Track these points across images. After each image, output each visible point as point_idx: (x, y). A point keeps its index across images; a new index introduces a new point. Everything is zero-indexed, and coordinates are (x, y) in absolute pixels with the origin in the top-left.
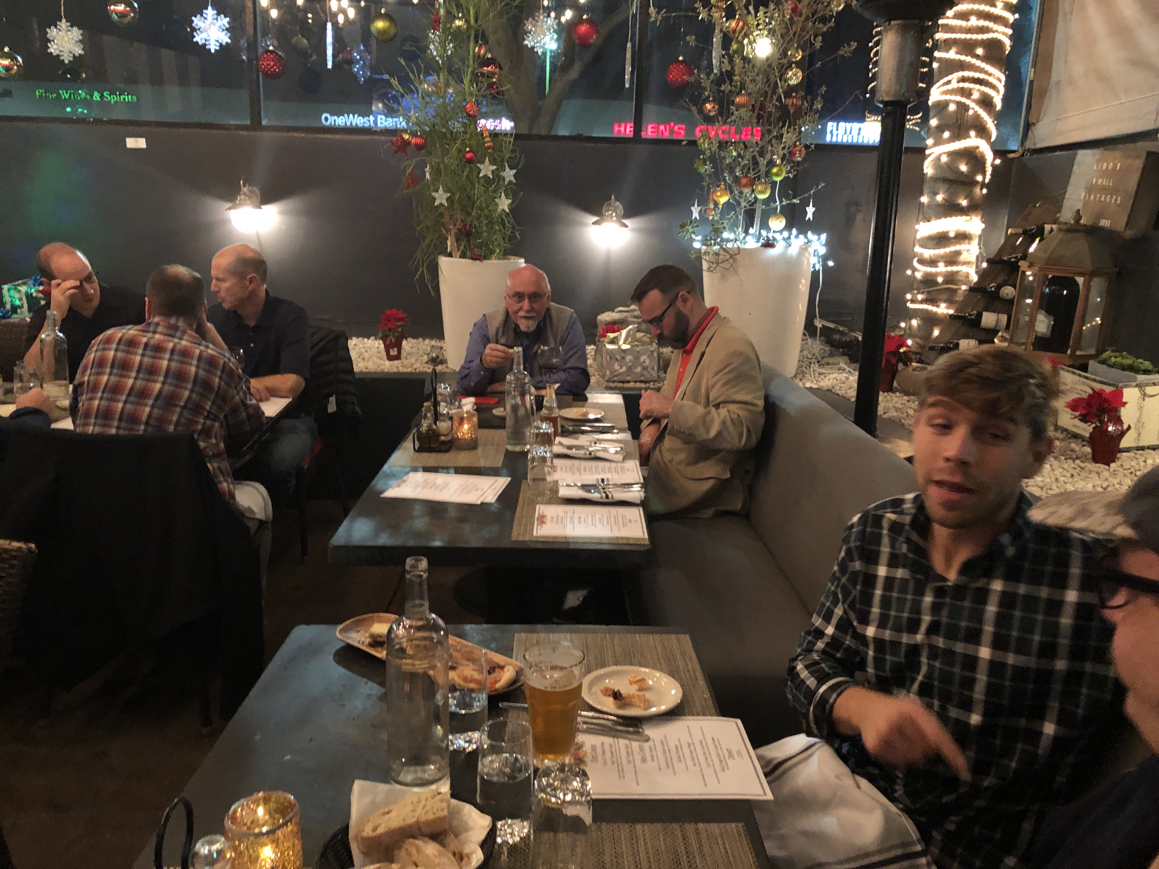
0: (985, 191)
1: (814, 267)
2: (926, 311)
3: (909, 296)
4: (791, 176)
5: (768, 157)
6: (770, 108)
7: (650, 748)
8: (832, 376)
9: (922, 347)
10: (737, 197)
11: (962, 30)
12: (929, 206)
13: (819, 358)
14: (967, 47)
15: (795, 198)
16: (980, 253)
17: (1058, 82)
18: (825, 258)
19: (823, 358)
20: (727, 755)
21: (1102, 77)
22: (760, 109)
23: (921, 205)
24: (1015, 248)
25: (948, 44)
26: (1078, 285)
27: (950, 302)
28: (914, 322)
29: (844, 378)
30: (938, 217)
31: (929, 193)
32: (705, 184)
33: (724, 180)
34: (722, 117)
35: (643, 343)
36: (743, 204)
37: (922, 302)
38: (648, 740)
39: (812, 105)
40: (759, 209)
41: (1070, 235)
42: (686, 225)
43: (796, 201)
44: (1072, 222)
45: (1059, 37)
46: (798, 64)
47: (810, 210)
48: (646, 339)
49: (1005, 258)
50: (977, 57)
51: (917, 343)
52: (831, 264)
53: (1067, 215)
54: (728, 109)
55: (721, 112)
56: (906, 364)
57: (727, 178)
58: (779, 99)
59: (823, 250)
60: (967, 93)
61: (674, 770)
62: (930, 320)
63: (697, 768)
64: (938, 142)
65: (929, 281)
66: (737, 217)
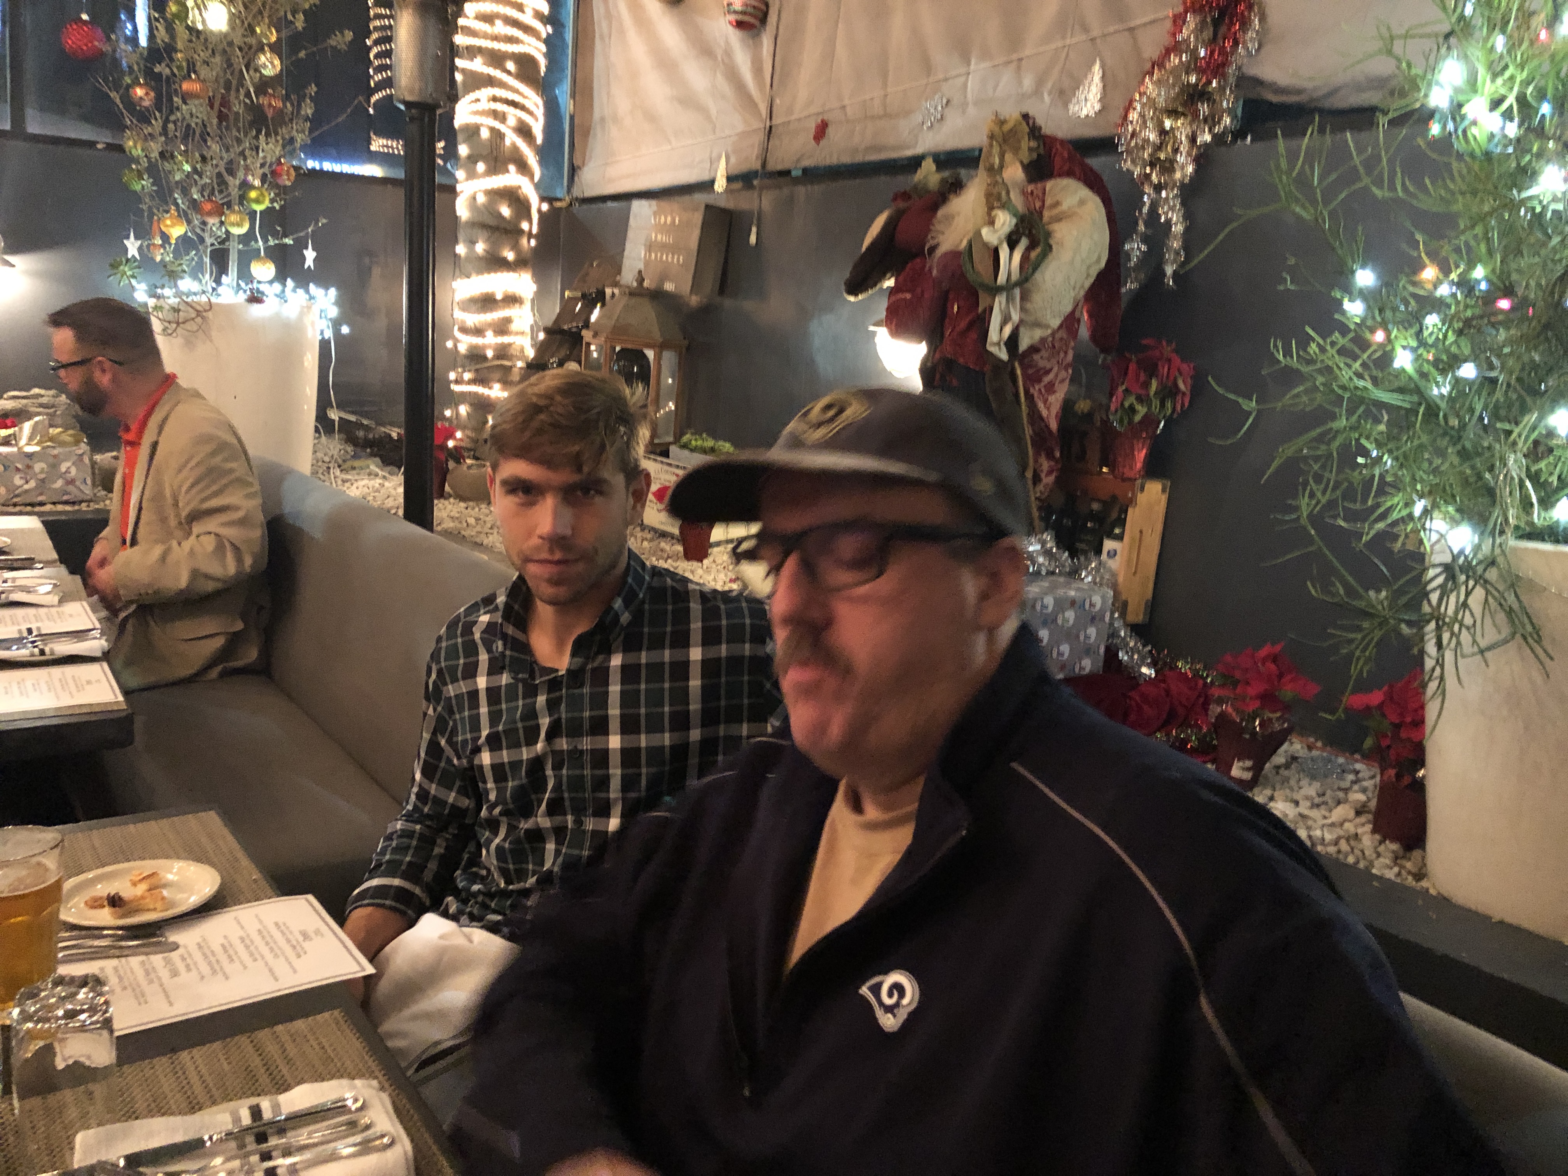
0: (533, 242)
1: (322, 333)
2: (476, 394)
3: (452, 376)
4: (277, 207)
5: (241, 174)
6: (237, 108)
7: (183, 959)
8: (361, 483)
9: (475, 441)
10: (198, 231)
11: (486, 36)
12: (468, 258)
13: (340, 461)
14: (496, 59)
15: (286, 236)
16: (535, 321)
17: (603, 119)
18: (336, 324)
19: (344, 461)
20: (301, 939)
21: (651, 117)
22: (221, 105)
23: (456, 256)
24: (574, 317)
25: (472, 52)
26: (647, 359)
27: (506, 383)
28: (463, 410)
29: (377, 485)
30: (480, 272)
31: (464, 241)
32: (145, 207)
33: (177, 205)
34: (160, 111)
35: (62, 444)
36: (209, 241)
37: (470, 382)
38: (175, 947)
39: (299, 106)
40: (235, 248)
41: (634, 300)
42: (120, 264)
43: (288, 241)
44: (635, 284)
45: (599, 63)
46: (274, 48)
47: (310, 255)
48: (67, 438)
49: (566, 327)
50: (509, 73)
51: (468, 437)
52: (345, 330)
53: (628, 277)
54: (170, 100)
55: (158, 104)
56: (458, 462)
57: (180, 201)
58: (248, 95)
59: (334, 312)
60: (501, 117)
61: (224, 973)
62: (482, 406)
63: (260, 963)
64: (472, 175)
65: (476, 357)
66: (201, 258)
